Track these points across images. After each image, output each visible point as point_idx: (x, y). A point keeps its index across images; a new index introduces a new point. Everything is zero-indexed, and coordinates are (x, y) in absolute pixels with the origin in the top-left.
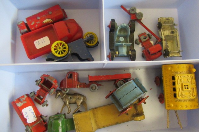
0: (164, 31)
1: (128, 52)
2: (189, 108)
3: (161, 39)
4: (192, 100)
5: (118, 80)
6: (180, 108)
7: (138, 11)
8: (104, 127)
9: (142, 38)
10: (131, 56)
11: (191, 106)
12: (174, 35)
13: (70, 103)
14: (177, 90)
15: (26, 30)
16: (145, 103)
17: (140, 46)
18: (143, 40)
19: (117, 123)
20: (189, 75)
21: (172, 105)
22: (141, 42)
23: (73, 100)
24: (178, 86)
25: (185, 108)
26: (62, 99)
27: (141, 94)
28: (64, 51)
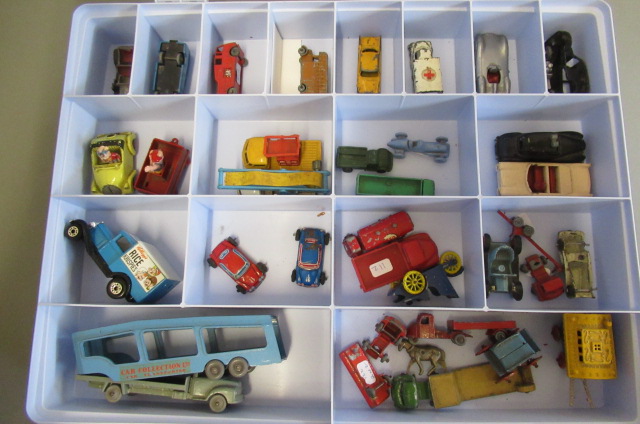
0: (567, 253)
1: (510, 287)
2: (601, 377)
3: (563, 266)
4: (606, 366)
5: (497, 330)
6: (587, 377)
7: (527, 221)
8: (472, 398)
9: (532, 263)
10: (514, 293)
11: (604, 375)
12: (584, 261)
13: (421, 360)
14: (584, 351)
15: (359, 249)
16: (536, 366)
17: (529, 274)
18: (534, 267)
19: (492, 394)
20: (602, 331)
21: (577, 372)
22: (530, 269)
23: (427, 355)
24: (585, 346)
25: (594, 377)
26: (409, 353)
27: (532, 354)
28: (420, 286)
